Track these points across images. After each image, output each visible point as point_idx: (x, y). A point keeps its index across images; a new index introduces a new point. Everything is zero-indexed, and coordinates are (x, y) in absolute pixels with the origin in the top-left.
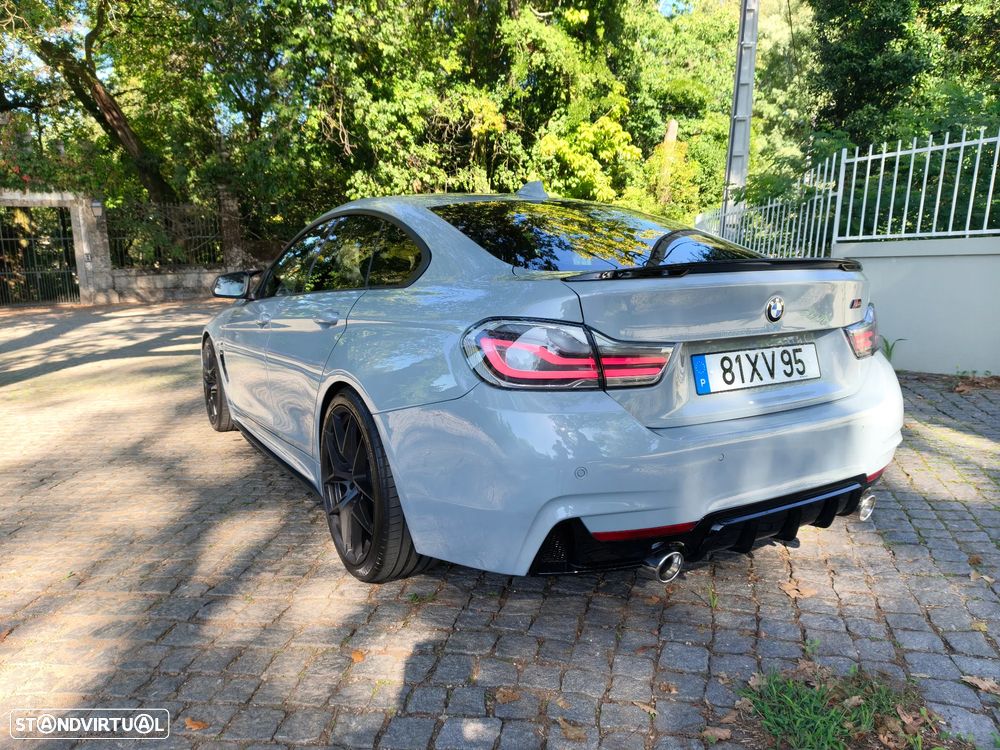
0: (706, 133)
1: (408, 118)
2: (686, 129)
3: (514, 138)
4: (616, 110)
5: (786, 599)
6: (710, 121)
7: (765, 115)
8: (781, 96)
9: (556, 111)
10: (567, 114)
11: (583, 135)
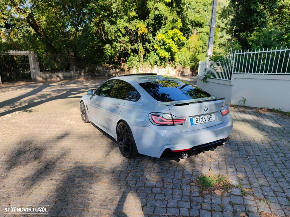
0: (204, 32)
1: (120, 30)
2: (198, 31)
3: (150, 35)
4: (179, 26)
5: (208, 162)
6: (205, 29)
7: (221, 27)
8: (226, 21)
9: (162, 27)
10: (165, 28)
11: (169, 34)
